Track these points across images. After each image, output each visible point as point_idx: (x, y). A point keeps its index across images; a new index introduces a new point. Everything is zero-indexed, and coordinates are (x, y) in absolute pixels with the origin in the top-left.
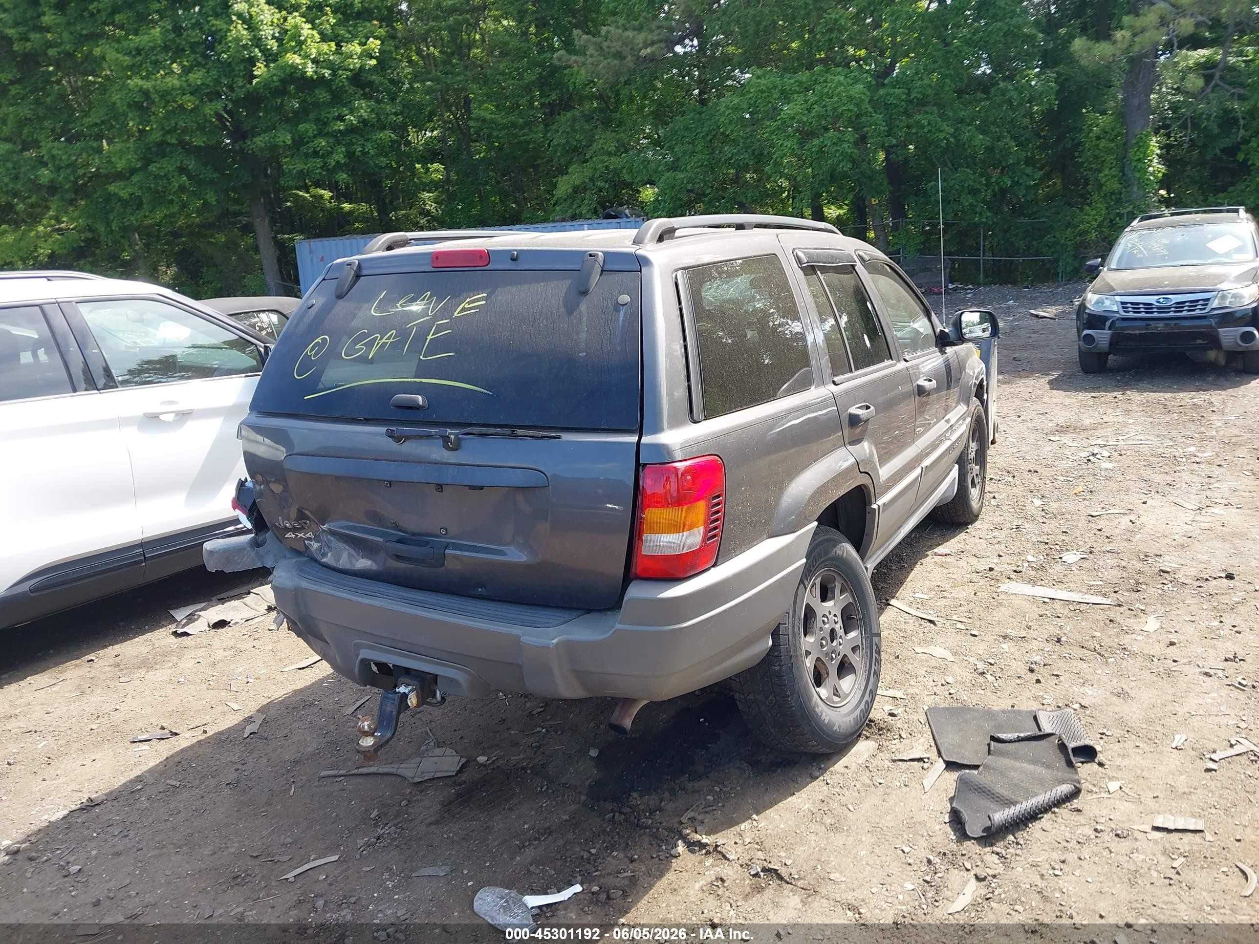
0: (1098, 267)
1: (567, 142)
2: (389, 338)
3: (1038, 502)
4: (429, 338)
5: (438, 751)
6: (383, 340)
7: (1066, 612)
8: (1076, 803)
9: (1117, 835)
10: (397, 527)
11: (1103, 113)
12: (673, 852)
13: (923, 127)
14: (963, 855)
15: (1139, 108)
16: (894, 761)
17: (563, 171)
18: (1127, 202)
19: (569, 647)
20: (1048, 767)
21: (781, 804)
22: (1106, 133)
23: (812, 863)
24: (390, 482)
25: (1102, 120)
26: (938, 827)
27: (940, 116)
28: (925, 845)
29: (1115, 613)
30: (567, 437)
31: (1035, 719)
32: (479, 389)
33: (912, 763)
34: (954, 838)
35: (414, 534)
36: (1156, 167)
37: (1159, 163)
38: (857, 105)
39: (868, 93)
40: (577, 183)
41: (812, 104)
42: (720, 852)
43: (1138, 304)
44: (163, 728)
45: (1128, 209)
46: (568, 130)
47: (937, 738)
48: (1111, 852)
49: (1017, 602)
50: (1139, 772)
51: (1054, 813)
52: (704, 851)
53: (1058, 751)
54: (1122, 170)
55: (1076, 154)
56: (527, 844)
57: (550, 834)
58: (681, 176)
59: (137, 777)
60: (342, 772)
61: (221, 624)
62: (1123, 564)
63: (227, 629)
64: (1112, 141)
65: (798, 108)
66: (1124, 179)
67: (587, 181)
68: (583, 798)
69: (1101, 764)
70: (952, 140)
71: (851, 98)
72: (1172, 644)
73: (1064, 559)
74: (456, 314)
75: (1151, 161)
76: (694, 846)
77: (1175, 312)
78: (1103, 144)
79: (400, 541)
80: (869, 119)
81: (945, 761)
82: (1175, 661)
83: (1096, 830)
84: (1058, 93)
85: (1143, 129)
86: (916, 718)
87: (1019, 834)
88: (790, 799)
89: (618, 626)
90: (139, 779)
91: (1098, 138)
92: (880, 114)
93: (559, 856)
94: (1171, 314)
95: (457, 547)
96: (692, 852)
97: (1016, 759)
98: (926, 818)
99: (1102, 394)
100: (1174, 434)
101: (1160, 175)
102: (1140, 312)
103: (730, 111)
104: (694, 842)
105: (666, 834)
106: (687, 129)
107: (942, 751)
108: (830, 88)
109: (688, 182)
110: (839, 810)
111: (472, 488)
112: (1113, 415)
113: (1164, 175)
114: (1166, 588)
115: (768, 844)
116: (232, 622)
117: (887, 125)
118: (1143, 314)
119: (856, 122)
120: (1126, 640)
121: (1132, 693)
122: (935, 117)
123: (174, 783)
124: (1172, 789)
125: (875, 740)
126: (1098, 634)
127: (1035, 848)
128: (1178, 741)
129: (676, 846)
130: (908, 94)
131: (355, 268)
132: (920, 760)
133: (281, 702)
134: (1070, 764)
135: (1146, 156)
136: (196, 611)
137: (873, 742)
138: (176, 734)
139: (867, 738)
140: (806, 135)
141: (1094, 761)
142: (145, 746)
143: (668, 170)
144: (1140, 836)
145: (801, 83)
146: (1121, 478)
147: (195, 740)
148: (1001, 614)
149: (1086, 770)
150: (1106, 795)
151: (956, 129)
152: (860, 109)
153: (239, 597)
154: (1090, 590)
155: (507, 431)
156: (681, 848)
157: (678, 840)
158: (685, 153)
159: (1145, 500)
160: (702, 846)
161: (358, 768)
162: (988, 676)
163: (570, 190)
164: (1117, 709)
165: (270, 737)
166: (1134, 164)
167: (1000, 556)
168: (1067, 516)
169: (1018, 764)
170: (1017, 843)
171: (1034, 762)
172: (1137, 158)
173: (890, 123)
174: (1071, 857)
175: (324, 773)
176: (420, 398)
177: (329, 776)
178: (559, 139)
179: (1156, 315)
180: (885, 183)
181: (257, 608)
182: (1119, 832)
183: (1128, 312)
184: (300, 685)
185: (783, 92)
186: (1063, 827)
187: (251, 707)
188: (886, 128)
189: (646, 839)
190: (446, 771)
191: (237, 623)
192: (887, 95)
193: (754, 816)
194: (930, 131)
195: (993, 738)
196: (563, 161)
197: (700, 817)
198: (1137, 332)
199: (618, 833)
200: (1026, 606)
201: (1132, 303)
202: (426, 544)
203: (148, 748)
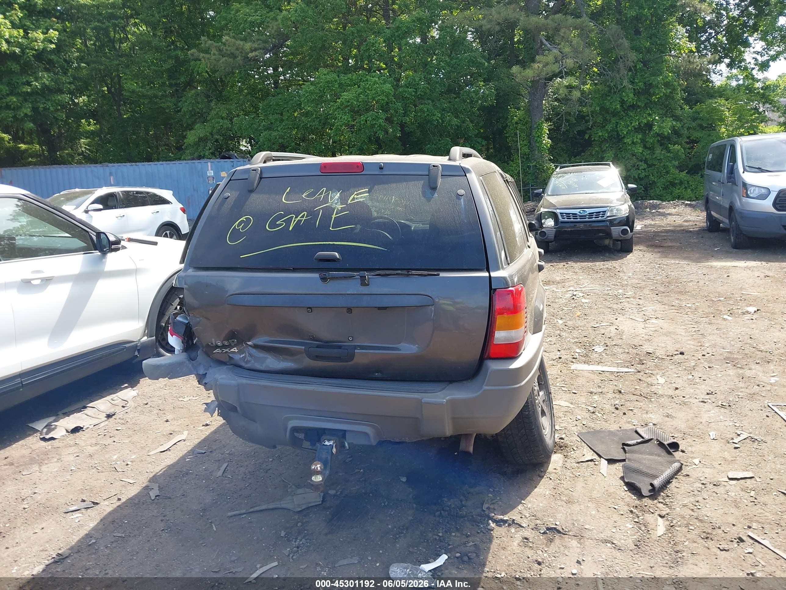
0: (541, 194)
1: (193, 109)
2: (303, 217)
3: (561, 322)
4: (334, 216)
5: (300, 491)
6: (299, 218)
7: (614, 377)
8: (684, 472)
9: (714, 485)
10: (314, 339)
11: (519, 109)
12: (489, 527)
13: (424, 112)
14: (646, 506)
15: (537, 107)
16: (578, 463)
17: (190, 127)
18: (533, 160)
19: (452, 402)
20: (659, 456)
21: (532, 493)
22: (521, 120)
23: (570, 522)
24: (310, 308)
25: (518, 113)
26: (623, 494)
27: (434, 106)
28: (623, 504)
29: (639, 376)
30: (442, 274)
31: (636, 432)
32: (375, 247)
33: (588, 463)
34: (635, 498)
35: (327, 342)
36: (547, 141)
37: (548, 138)
38: (387, 96)
39: (393, 90)
40: (201, 135)
41: (359, 94)
42: (517, 524)
43: (569, 214)
44: (83, 501)
45: (534, 164)
46: (193, 101)
47: (593, 448)
48: (717, 494)
49: (586, 374)
50: (703, 453)
51: (676, 478)
52: (507, 525)
53: (659, 448)
54: (530, 142)
55: (505, 132)
56: (398, 536)
57: (407, 529)
58: (275, 133)
59: (86, 535)
60: (244, 511)
61: (76, 430)
62: (627, 351)
63: (81, 432)
64: (524, 125)
65: (351, 96)
66: (530, 146)
67: (208, 134)
68: (415, 505)
69: (683, 451)
70: (440, 121)
71: (383, 92)
72: (677, 389)
73: (595, 350)
74: (349, 202)
75: (544, 137)
76: (500, 523)
77: (589, 218)
78: (519, 126)
79: (318, 346)
80: (393, 105)
81: (606, 459)
82: (684, 397)
83: (703, 484)
84: (496, 96)
85: (540, 119)
86: (575, 439)
87: (665, 491)
88: (536, 490)
89: (485, 388)
90: (88, 536)
91: (517, 123)
92: (400, 102)
93: (422, 540)
94: (587, 219)
95: (362, 347)
96: (500, 526)
97: (641, 453)
98: (615, 490)
99: (556, 264)
100: (607, 283)
101: (549, 145)
102: (570, 219)
103: (308, 94)
104: (499, 520)
105: (479, 518)
106: (277, 105)
107: (601, 454)
108: (370, 85)
109: (279, 138)
110: (566, 492)
111: (380, 308)
112: (569, 275)
113: (551, 145)
114: (655, 361)
115: (539, 515)
116: (85, 428)
117: (403, 110)
118: (572, 220)
119: (385, 108)
120: (653, 389)
121: (673, 415)
122: (430, 107)
123: (120, 535)
124: (725, 459)
125: (561, 453)
126: (638, 387)
127: (679, 497)
128: (713, 434)
129: (489, 524)
130: (416, 92)
131: (259, 172)
132: (591, 460)
133: (163, 474)
134: (669, 453)
135: (542, 134)
136: (52, 422)
137: (559, 455)
138: (97, 504)
139: (555, 452)
140: (355, 112)
141: (678, 451)
142: (77, 514)
143: (265, 130)
144: (725, 483)
145: (351, 80)
146: (596, 307)
147: (115, 506)
148: (581, 381)
149: (677, 455)
150: (694, 466)
151: (442, 115)
152: (388, 99)
153: (79, 410)
154: (618, 365)
155: (405, 272)
156: (492, 525)
157: (488, 521)
158: (276, 120)
159: (615, 318)
160: (505, 522)
161: (251, 508)
162: (597, 413)
163: (197, 140)
164: (672, 424)
165: (172, 497)
166: (536, 138)
167: (559, 351)
168: (580, 328)
169: (644, 457)
170: (668, 496)
171: (651, 454)
172: (537, 135)
173: (405, 108)
174: (700, 499)
175: (230, 514)
176: (336, 254)
177: (235, 515)
178: (186, 107)
179: (579, 220)
180: (400, 145)
181: (98, 417)
182: (715, 483)
183: (564, 218)
184: (169, 462)
185: (340, 84)
186: (685, 485)
187: (143, 481)
188: (403, 112)
189: (468, 524)
190: (315, 502)
191: (88, 428)
192: (404, 91)
193: (523, 501)
194: (428, 115)
195: (624, 444)
196: (190, 122)
197: (492, 507)
198: (569, 229)
199: (448, 523)
200: (592, 376)
201: (566, 214)
202: (340, 347)
203: (81, 515)
